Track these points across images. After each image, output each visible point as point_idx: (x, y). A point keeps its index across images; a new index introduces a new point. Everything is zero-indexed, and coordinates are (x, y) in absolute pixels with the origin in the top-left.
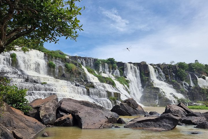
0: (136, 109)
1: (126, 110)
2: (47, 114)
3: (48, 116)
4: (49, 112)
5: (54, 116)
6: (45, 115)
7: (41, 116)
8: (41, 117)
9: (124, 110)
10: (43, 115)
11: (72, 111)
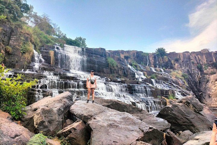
0: (201, 112)
1: (182, 115)
2: (46, 120)
3: (46, 123)
4: (50, 117)
5: (57, 123)
6: (42, 122)
7: (35, 123)
8: (35, 125)
9: (180, 115)
10: (39, 121)
11: (85, 116)
